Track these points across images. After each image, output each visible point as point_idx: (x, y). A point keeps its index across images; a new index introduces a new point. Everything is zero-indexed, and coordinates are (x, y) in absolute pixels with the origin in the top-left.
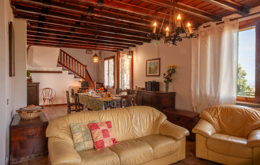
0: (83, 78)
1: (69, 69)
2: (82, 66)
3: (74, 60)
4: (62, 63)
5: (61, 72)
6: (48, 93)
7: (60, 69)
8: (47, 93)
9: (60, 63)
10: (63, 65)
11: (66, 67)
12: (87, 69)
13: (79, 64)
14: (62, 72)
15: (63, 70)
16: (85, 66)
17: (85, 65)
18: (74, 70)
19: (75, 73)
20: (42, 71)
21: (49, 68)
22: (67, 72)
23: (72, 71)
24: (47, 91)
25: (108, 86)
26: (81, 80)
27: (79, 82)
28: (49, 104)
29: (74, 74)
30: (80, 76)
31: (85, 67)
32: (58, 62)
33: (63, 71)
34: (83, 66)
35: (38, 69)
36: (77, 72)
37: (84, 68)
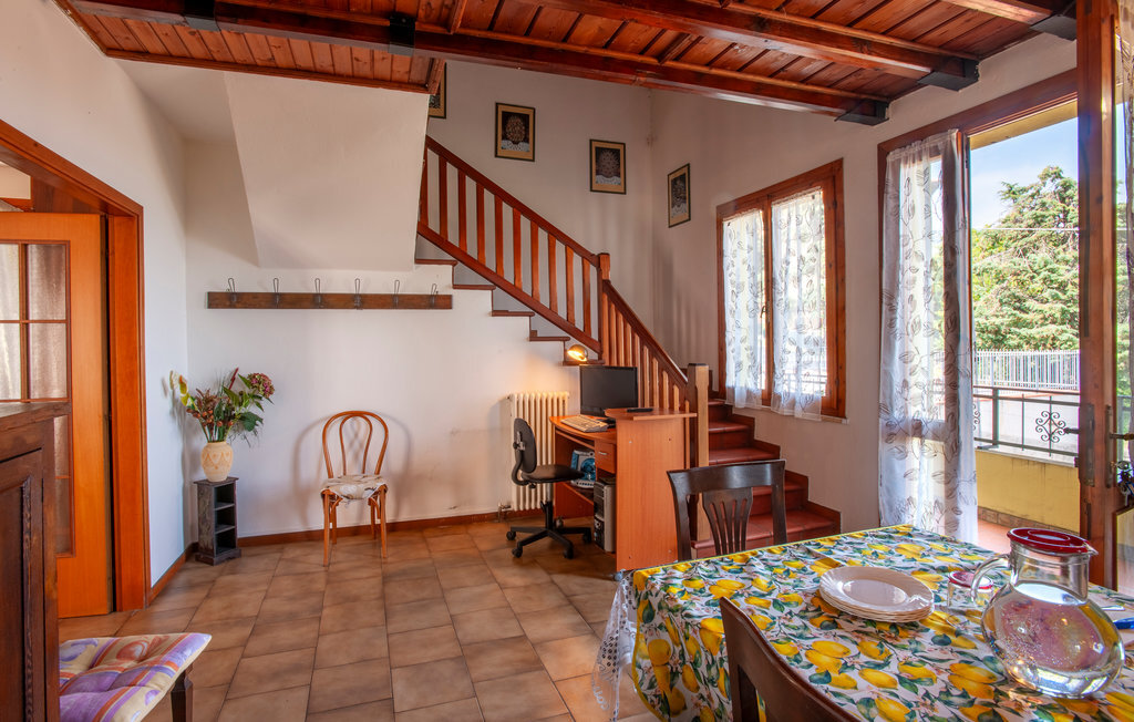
0: (583, 337)
1: (495, 280)
2: (577, 260)
3: (525, 223)
4: (453, 238)
5: (441, 302)
6: (361, 446)
7: (438, 278)
8: (356, 444)
9: (434, 239)
10: (459, 256)
11: (477, 265)
12: (612, 276)
13: (560, 248)
14: (449, 297)
15: (456, 287)
16: (599, 261)
17: (595, 251)
18: (527, 289)
19: (532, 306)
20: (322, 295)
21: (361, 274)
22: (483, 299)
23: (514, 291)
24: (356, 435)
25: (769, 397)
26: (575, 355)
27: (559, 364)
28: (367, 521)
29: (530, 315)
30: (567, 327)
31: (598, 267)
32: (423, 230)
33: (458, 295)
34: (587, 257)
35: (290, 285)
36: (545, 301)
37: (593, 271)
